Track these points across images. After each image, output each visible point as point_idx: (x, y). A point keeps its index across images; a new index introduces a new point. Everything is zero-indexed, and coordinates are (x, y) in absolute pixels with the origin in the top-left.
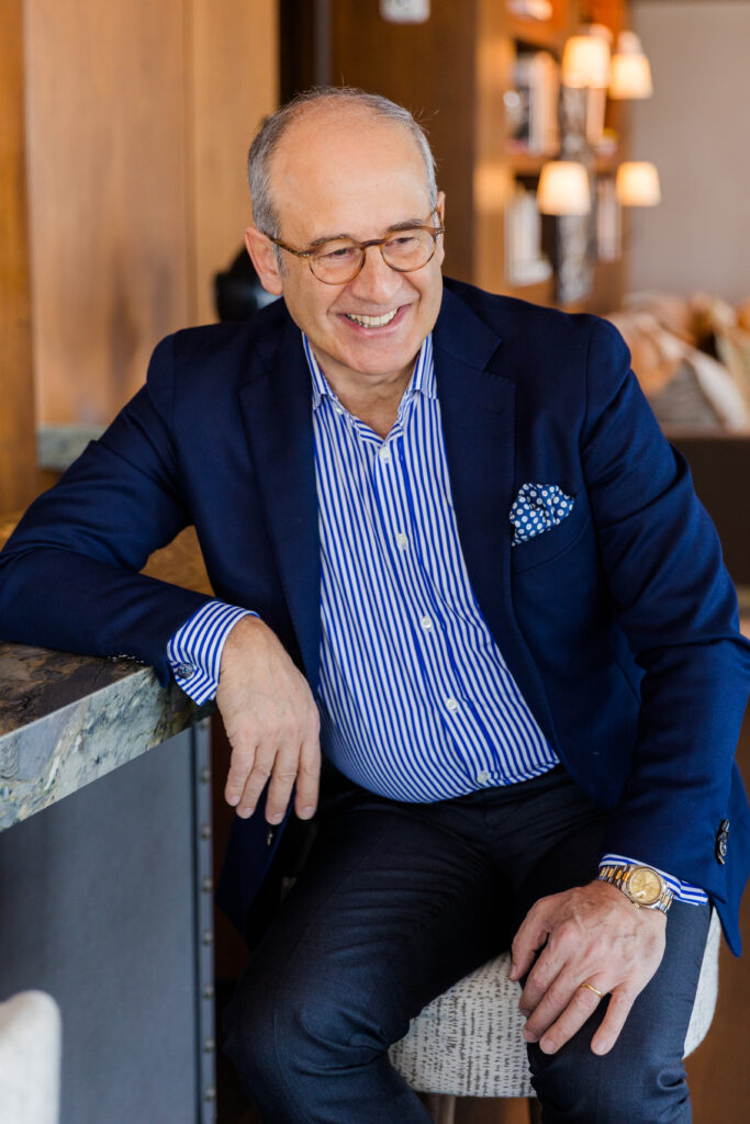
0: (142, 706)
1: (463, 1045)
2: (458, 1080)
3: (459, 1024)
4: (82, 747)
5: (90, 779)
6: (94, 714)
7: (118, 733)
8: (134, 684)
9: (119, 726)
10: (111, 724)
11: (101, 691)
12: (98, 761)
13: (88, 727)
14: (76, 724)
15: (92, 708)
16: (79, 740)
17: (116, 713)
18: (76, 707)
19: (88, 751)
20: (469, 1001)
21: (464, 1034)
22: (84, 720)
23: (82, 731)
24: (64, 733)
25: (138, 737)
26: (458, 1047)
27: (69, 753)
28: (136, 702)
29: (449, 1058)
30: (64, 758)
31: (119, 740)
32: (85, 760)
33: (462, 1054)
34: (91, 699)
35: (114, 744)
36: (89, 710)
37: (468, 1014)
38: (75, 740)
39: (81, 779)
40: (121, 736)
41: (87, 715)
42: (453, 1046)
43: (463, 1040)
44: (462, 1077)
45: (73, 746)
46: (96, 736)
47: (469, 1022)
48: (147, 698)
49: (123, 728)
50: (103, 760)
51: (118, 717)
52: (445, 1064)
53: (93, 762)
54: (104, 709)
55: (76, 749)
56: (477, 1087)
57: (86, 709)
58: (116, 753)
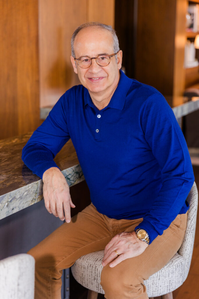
0: (28, 194)
1: (97, 279)
2: (96, 288)
3: (96, 273)
4: (7, 206)
5: (10, 214)
6: (12, 197)
7: (20, 202)
8: (25, 189)
9: (20, 200)
10: (17, 200)
11: (14, 191)
12: (13, 209)
13: (10, 200)
14: (6, 200)
15: (11, 195)
16: (7, 204)
17: (19, 196)
18: (5, 196)
19: (10, 207)
20: (99, 268)
21: (97, 276)
22: (8, 199)
23: (8, 201)
24: (2, 202)
25: (26, 203)
26: (96, 280)
27: (3, 207)
28: (25, 194)
29: (94, 282)
30: (2, 209)
31: (20, 204)
32: (9, 209)
33: (97, 282)
34: (11, 193)
35: (19, 204)
36: (10, 196)
37: (98, 271)
38: (5, 204)
39: (7, 214)
40: (21, 202)
41: (9, 197)
42: (95, 279)
43: (97, 278)
44: (97, 288)
45: (5, 206)
46: (12, 203)
47: (98, 274)
48: (29, 192)
49: (21, 200)
50: (15, 209)
51: (20, 197)
52: (93, 283)
53: (11, 210)
54: (15, 195)
55: (6, 206)
56: (101, 291)
57: (9, 196)
58: (19, 207)
